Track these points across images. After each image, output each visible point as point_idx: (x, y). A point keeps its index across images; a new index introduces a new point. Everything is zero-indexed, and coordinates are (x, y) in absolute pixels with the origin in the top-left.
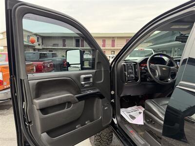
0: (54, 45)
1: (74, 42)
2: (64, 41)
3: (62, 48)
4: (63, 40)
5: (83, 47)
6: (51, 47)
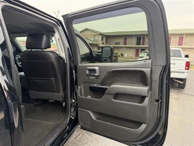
1: (135, 40)
4: (125, 38)
5: (144, 45)
6: (113, 46)
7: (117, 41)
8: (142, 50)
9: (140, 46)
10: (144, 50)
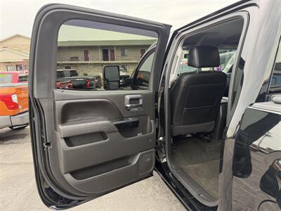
0: (72, 59)
1: (100, 54)
2: (86, 53)
3: (83, 62)
4: (85, 51)
5: (114, 60)
6: (68, 62)
7: (74, 54)
9: (108, 62)
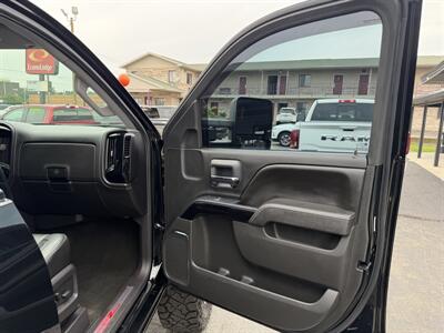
0: (221, 90)
1: (263, 83)
4: (241, 79)
5: (284, 93)
8: (281, 105)
9: (275, 97)
10: (286, 105)
